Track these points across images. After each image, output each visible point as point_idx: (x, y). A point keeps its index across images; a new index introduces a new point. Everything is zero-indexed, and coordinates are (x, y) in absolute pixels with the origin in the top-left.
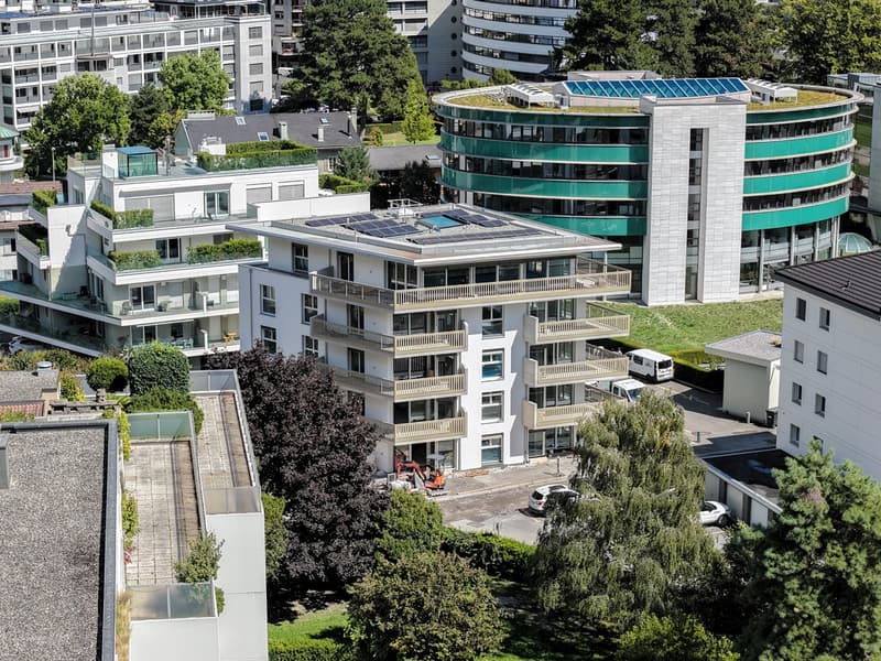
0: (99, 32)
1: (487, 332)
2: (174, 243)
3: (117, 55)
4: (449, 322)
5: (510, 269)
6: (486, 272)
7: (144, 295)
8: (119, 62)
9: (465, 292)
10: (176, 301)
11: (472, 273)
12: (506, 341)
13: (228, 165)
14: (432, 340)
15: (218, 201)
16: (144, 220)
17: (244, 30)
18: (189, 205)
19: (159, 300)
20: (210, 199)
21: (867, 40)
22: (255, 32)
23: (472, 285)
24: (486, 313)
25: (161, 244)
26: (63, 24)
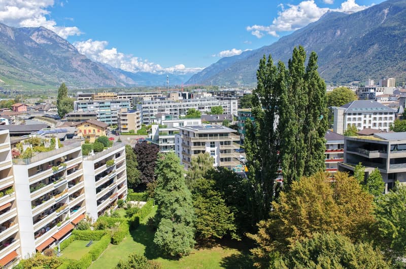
0: (203, 102)
1: (211, 146)
2: (172, 132)
3: (206, 106)
4: (204, 144)
5: (216, 135)
6: (211, 135)
7: (165, 140)
8: (207, 108)
9: (207, 139)
10: (171, 142)
11: (208, 135)
12: (215, 149)
13: (184, 118)
14: (200, 148)
15: (181, 124)
16: (166, 127)
17: (232, 103)
18: (176, 125)
19: (168, 141)
20: (180, 124)
21: (341, 101)
22: (234, 103)
23: (208, 137)
24: (211, 143)
25: (170, 132)
26: (197, 101)
